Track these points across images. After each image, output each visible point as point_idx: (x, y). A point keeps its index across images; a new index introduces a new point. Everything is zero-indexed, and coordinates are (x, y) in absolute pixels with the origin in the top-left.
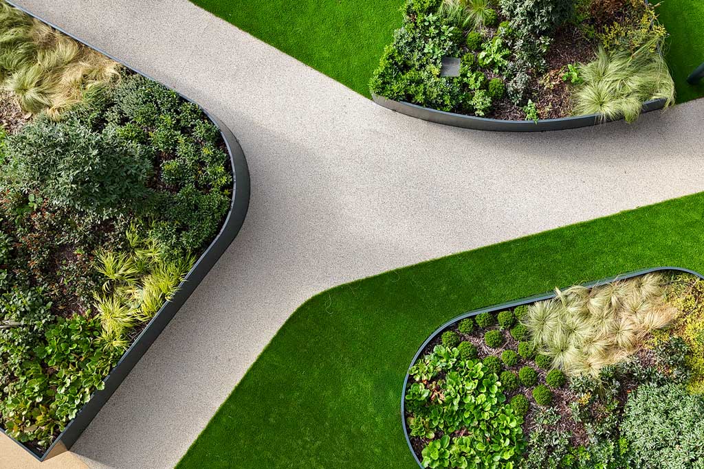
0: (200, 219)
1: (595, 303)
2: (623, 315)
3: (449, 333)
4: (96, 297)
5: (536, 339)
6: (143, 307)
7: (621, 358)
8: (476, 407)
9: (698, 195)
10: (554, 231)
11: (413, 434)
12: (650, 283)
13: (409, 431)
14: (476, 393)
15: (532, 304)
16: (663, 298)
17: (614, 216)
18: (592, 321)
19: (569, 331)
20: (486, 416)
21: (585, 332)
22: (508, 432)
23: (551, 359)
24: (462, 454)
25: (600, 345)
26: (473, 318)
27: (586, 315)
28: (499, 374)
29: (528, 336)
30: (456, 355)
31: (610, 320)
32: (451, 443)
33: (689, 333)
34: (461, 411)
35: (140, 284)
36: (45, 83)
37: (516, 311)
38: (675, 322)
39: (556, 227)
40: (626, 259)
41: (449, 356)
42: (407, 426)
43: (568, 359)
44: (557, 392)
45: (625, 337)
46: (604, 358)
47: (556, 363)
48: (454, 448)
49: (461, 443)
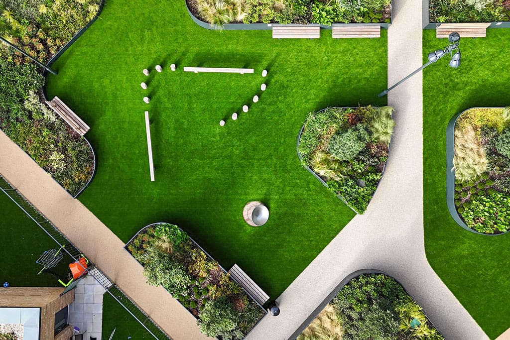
0: (396, 289)
1: (461, 154)
2: (467, 146)
3: (459, 210)
4: (414, 335)
5: (469, 179)
6: (422, 319)
7: (483, 151)
8: (490, 208)
9: (423, 105)
10: (424, 160)
11: (493, 232)
12: (458, 133)
13: (491, 234)
14: (485, 206)
15: (455, 177)
16: (464, 130)
17: (424, 136)
18: (467, 157)
19: (469, 167)
20: (494, 205)
21: (470, 161)
22: (502, 198)
23: (478, 176)
24: (505, 217)
25: (476, 157)
26: (455, 200)
27: (464, 158)
28: (479, 196)
29: (467, 182)
30: (467, 209)
31: (468, 150)
32: (499, 219)
33: (479, 124)
34: (490, 213)
35: (413, 318)
36: (330, 334)
37: (457, 184)
38: (473, 128)
39: (422, 159)
40: (441, 137)
41: (467, 212)
42: (489, 234)
43: (479, 170)
44: (489, 177)
45: (475, 147)
46: (481, 157)
47: (479, 174)
48: (502, 219)
49: (501, 216)
